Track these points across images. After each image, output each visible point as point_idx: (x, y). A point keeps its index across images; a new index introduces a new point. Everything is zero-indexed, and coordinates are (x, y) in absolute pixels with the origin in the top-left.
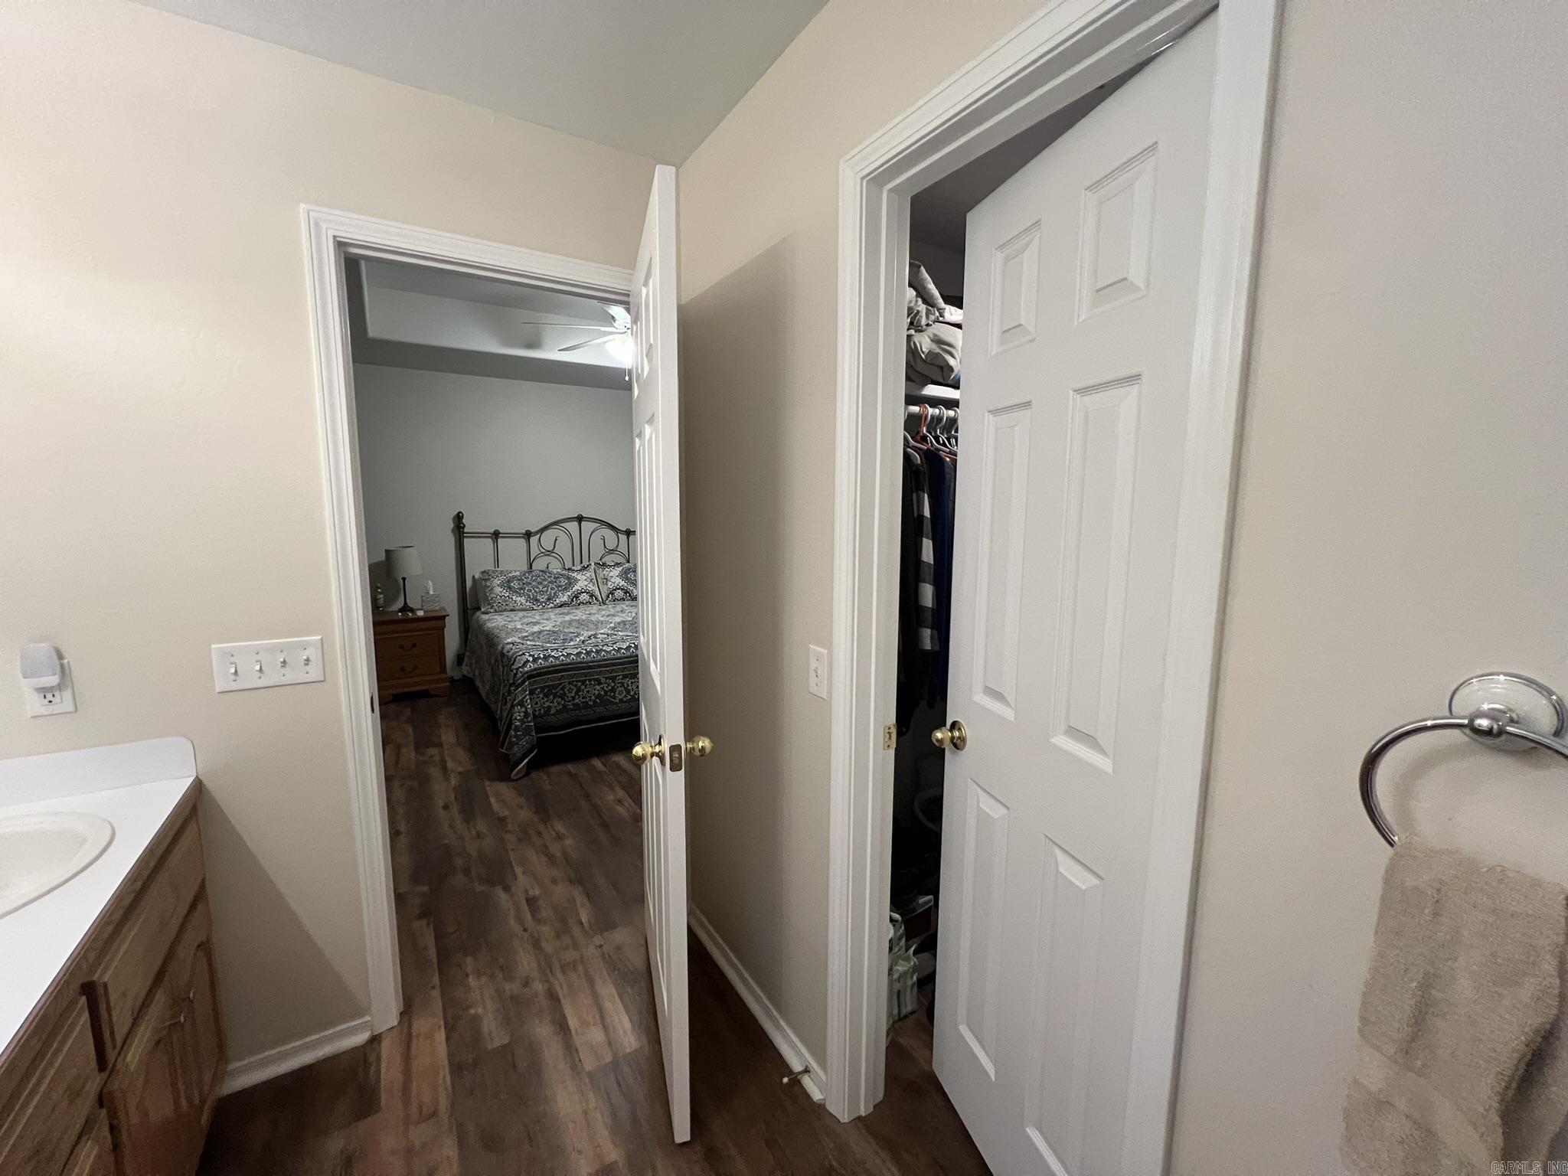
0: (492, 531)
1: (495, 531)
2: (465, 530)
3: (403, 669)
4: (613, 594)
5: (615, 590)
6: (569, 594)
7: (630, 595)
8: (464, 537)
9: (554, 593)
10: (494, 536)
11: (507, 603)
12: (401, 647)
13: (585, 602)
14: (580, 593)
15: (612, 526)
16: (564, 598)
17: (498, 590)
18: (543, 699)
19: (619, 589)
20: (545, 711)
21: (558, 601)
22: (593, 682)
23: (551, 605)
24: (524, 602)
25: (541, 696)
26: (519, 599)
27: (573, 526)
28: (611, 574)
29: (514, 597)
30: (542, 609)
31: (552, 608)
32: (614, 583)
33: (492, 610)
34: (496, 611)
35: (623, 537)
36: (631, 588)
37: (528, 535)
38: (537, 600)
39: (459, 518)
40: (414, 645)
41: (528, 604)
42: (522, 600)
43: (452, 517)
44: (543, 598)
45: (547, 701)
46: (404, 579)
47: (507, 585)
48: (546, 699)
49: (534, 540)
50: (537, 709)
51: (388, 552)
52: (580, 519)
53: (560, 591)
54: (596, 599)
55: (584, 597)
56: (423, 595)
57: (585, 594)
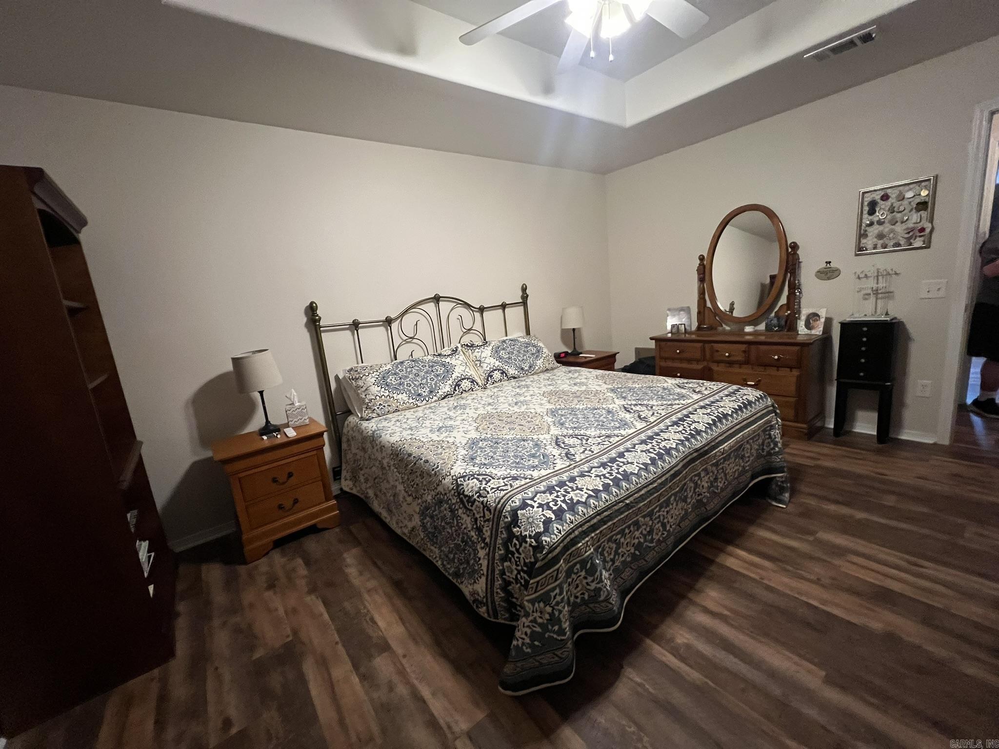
0: (351, 322)
1: (353, 322)
2: (322, 324)
3: (280, 507)
4: (491, 376)
5: (492, 371)
6: (450, 382)
7: (506, 375)
8: (321, 332)
9: (435, 384)
10: (353, 327)
11: (389, 404)
12: (275, 480)
13: (467, 390)
14: (460, 380)
15: (466, 303)
16: (446, 388)
17: (375, 389)
18: (585, 578)
19: (495, 370)
20: (589, 596)
21: (441, 393)
22: (632, 528)
23: (435, 398)
24: (406, 399)
25: (583, 573)
26: (400, 396)
27: (430, 307)
28: (484, 355)
29: (395, 395)
30: (426, 405)
31: (436, 401)
32: (489, 364)
33: (374, 415)
34: (379, 416)
35: (477, 315)
36: (507, 367)
37: (388, 322)
38: (419, 395)
39: (312, 309)
40: (290, 475)
41: (411, 401)
42: (403, 397)
43: (304, 308)
44: (425, 392)
45: (593, 581)
46: (261, 393)
47: (383, 381)
48: (590, 579)
49: (395, 325)
50: (578, 594)
51: (236, 361)
52: (437, 299)
53: (440, 381)
54: (477, 384)
55: (466, 384)
56: (288, 407)
57: (466, 381)
